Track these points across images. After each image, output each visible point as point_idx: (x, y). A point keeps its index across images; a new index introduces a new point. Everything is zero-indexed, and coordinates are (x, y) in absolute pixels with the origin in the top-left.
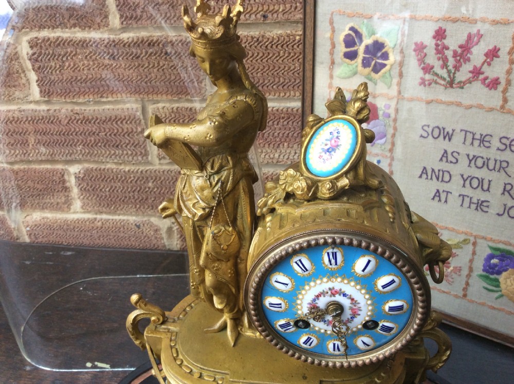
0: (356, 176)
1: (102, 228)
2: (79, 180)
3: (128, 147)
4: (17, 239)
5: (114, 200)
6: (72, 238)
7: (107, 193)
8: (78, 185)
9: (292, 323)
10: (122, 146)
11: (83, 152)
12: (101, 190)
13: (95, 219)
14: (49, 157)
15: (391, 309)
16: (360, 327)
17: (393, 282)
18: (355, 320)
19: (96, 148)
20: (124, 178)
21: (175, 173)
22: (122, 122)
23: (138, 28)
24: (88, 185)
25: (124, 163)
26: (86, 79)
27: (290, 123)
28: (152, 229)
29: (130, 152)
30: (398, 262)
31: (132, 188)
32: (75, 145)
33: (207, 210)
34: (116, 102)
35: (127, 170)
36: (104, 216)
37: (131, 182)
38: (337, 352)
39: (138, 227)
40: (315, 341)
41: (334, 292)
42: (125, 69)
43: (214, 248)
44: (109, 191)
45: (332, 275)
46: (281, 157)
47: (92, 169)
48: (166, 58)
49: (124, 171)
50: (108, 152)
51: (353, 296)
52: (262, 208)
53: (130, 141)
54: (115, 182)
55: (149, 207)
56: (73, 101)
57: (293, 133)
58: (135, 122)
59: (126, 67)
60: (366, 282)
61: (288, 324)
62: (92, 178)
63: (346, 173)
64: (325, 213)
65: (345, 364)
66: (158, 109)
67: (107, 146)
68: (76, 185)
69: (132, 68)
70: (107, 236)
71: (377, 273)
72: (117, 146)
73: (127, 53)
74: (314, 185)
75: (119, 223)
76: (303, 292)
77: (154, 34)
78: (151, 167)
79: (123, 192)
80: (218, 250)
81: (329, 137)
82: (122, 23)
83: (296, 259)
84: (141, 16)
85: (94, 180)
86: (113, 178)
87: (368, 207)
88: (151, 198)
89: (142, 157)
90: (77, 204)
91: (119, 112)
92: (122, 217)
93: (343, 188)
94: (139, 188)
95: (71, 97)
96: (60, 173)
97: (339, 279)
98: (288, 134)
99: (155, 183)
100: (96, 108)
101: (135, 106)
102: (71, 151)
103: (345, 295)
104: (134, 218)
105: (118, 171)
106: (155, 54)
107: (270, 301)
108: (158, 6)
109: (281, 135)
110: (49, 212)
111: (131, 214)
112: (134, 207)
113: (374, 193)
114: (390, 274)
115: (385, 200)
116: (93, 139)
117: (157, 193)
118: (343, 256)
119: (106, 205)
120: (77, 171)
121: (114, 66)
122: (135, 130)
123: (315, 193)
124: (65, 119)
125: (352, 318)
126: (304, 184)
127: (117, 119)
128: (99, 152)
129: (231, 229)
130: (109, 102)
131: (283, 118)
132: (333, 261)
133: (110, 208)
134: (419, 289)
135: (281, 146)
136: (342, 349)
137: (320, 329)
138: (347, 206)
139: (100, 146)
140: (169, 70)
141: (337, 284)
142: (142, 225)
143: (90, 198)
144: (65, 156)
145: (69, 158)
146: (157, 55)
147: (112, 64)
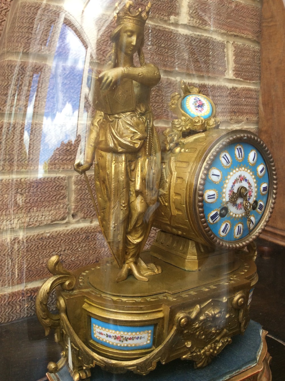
9: (219, 212)
15: (264, 189)
17: (263, 168)
27: (39, 190)
33: (143, 141)
38: (238, 236)
41: (241, 179)
45: (240, 165)
46: (32, 220)
51: (249, 181)
57: (41, 198)
71: (258, 163)
76: (227, 181)
83: (223, 155)
97: (243, 168)
98: (37, 199)
103: (246, 180)
107: (208, 193)
109: (31, 201)
114: (262, 164)
118: (244, 151)
125: (249, 199)
129: (155, 158)
131: (33, 186)
132: (240, 155)
135: (31, 210)
137: (233, 213)
141: (243, 172)
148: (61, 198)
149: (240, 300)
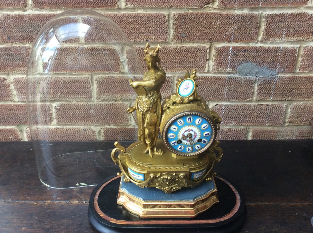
0: (194, 96)
1: (66, 132)
2: (57, 110)
3: (84, 94)
4: (21, 140)
5: (74, 118)
6: (51, 138)
7: (71, 116)
8: (56, 112)
9: (176, 142)
10: (80, 94)
11: (61, 96)
12: (68, 114)
13: (63, 128)
14: (44, 99)
15: (206, 135)
16: (197, 141)
17: (206, 126)
18: (195, 139)
19: (68, 94)
20: (80, 108)
21: (104, 105)
22: (81, 83)
23: (93, 43)
24: (61, 112)
25: (81, 101)
26: (65, 63)
28: (92, 131)
29: (84, 96)
30: (208, 119)
31: (84, 112)
32: (57, 93)
33: (148, 108)
34: (79, 74)
35: (82, 104)
36: (68, 127)
37: (83, 110)
38: (189, 151)
39: (85, 131)
40: (183, 148)
41: (190, 130)
42: (85, 60)
43: (150, 121)
44: (72, 114)
45: (189, 125)
47: (64, 105)
48: (104, 56)
49: (80, 105)
50: (74, 96)
51: (195, 131)
52: (165, 107)
53: (84, 91)
54: (75, 110)
55: (91, 121)
56: (59, 72)
58: (87, 83)
59: (86, 59)
60: (199, 126)
61: (175, 143)
62: (64, 108)
63: (192, 95)
64: (186, 107)
65: (192, 155)
66: (99, 77)
67: (74, 93)
68: (55, 112)
69: (89, 59)
70: (69, 136)
71: (202, 123)
72: (78, 94)
73: (87, 53)
74: (182, 99)
75: (75, 130)
76: (180, 131)
77: (100, 46)
78: (93, 103)
79: (79, 114)
80: (151, 121)
81: (186, 85)
82: (85, 41)
83: (179, 120)
84: (95, 38)
85: (65, 110)
86: (75, 108)
87: (198, 105)
88: (92, 117)
89: (89, 99)
90: (55, 121)
91: (80, 79)
92: (77, 127)
93: (191, 99)
94: (87, 113)
95: (58, 71)
96: (48, 107)
97: (191, 126)
99: (94, 110)
100: (70, 76)
101: (87, 76)
102: (55, 96)
103: (193, 131)
104: (83, 127)
105: (78, 105)
106: (99, 54)
107: (170, 135)
108: (102, 35)
110: (40, 125)
111: (82, 125)
112: (84, 121)
113: (199, 102)
114: (205, 124)
115: (202, 104)
116: (66, 90)
117: (95, 114)
118: (192, 119)
119: (70, 121)
120: (56, 105)
121: (80, 59)
122: (87, 86)
123: (183, 101)
124: (54, 81)
125: (195, 138)
126: (180, 99)
127: (79, 81)
128: (70, 96)
129: (155, 114)
130: (76, 74)
132: (190, 120)
133: (71, 123)
134: (214, 127)
136: (191, 150)
137: (185, 143)
138: (193, 105)
139: (70, 94)
140: (106, 61)
141: (191, 127)
142: (87, 130)
143: (61, 118)
144: (51, 98)
145: (53, 99)
146: (100, 54)
147: (79, 58)
148: (169, 87)
149: (182, 176)
